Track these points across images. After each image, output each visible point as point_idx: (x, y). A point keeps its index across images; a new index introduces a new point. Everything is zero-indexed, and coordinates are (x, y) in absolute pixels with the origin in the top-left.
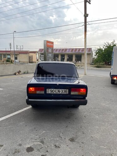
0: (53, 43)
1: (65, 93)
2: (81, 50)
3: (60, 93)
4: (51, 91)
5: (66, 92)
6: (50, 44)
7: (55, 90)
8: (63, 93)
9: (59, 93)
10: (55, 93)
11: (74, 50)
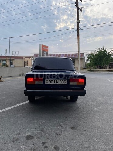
0: (47, 47)
1: (64, 84)
2: (74, 55)
3: (59, 83)
4: (50, 81)
5: (65, 82)
6: (45, 48)
7: (54, 80)
8: (62, 84)
9: (57, 83)
10: (53, 83)
11: (68, 55)
